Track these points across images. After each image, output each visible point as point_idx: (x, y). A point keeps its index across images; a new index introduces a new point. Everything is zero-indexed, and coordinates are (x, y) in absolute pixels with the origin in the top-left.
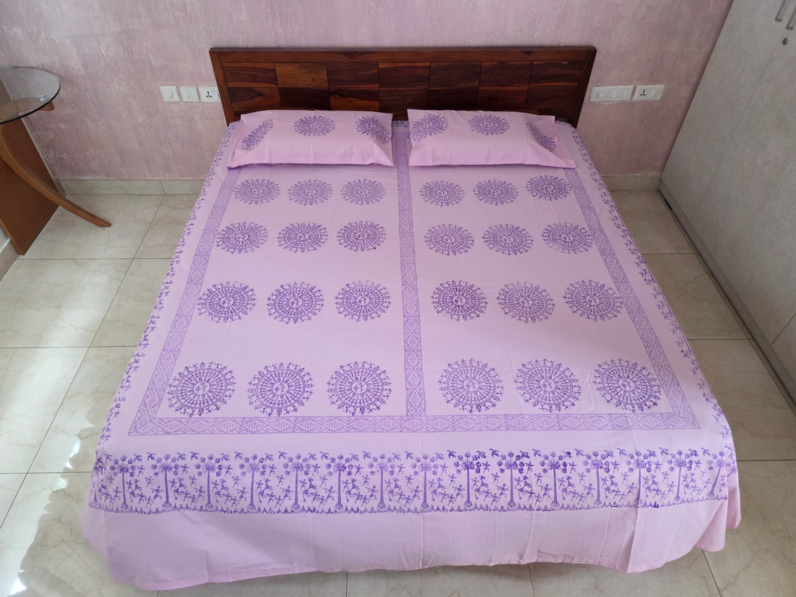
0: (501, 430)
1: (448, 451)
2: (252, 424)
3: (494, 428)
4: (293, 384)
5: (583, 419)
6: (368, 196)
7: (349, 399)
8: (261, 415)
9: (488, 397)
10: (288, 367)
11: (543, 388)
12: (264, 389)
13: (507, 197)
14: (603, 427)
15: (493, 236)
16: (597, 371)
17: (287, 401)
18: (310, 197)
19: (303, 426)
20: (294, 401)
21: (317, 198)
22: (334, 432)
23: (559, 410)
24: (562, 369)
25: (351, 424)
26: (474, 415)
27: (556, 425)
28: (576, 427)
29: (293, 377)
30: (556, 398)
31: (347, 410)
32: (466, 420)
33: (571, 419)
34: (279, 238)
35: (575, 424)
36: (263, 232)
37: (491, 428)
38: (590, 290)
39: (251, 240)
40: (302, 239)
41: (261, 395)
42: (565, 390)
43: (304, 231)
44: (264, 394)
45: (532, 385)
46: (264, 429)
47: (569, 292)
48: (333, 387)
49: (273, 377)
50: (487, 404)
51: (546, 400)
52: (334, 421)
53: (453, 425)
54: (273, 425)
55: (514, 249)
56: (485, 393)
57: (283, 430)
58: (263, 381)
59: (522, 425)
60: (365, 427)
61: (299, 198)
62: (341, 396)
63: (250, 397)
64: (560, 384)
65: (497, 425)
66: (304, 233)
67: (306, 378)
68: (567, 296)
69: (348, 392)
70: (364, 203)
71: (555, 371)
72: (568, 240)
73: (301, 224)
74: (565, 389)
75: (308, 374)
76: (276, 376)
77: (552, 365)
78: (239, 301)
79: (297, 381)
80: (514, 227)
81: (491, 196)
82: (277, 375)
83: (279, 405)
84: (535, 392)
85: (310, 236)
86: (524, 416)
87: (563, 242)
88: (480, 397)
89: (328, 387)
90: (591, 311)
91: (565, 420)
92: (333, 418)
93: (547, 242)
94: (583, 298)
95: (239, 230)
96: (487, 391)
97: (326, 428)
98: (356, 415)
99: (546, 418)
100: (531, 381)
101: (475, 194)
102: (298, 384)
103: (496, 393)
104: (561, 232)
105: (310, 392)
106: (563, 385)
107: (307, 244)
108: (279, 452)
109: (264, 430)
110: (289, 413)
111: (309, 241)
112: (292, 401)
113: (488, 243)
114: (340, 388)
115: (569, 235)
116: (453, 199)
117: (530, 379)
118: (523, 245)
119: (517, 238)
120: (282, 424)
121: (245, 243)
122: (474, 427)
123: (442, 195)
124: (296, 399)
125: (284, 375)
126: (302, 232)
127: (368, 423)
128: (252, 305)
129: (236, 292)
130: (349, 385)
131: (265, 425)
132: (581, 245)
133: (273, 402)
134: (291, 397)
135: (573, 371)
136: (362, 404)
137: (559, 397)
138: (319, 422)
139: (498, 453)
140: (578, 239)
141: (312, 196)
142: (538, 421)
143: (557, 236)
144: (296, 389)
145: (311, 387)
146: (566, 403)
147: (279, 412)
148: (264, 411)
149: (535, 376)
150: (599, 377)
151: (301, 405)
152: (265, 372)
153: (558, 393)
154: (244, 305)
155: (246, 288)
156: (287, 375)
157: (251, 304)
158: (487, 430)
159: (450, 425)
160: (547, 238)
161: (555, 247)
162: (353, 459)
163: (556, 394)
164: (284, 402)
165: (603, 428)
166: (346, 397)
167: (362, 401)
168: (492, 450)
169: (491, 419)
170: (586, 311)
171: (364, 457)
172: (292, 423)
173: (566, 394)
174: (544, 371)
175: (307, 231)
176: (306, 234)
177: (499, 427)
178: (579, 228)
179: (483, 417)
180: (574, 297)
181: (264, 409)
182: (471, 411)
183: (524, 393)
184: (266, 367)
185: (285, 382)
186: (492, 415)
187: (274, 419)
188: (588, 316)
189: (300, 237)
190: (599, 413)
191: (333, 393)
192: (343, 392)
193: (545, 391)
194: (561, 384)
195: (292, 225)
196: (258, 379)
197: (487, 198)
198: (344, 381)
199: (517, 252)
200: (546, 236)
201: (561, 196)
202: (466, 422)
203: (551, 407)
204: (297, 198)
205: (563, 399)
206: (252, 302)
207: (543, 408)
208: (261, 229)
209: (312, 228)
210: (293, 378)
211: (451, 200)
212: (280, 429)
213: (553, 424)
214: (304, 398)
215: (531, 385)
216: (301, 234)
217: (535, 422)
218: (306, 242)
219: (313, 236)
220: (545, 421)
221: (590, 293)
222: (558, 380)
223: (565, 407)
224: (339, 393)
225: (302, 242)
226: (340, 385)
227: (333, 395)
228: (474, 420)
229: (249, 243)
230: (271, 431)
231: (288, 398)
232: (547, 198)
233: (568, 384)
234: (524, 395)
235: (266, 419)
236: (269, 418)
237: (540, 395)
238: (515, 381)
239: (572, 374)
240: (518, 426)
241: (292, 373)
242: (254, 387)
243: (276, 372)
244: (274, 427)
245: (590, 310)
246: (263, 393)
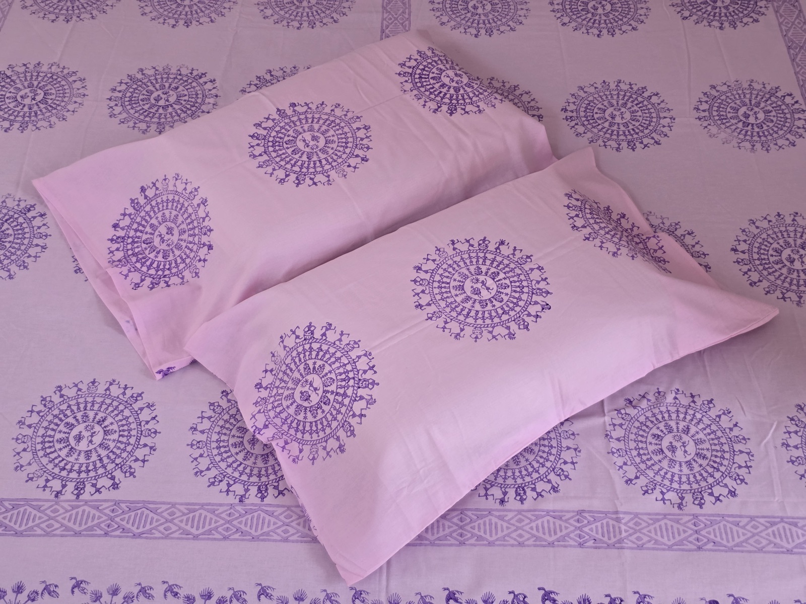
0: (565, 546)
1: (445, 589)
2: (18, 514)
3: (550, 539)
4: (115, 427)
5: (752, 527)
6: (315, 8)
7: (235, 465)
8: (40, 494)
9: (542, 471)
10: (108, 389)
11: (669, 454)
12: (50, 436)
13: (625, 20)
14: (796, 547)
15: (586, 108)
16: (792, 419)
17: (99, 465)
18: (187, 9)
19: (128, 523)
20: (114, 465)
21: (202, 11)
22: (196, 537)
23: (701, 505)
24: (713, 413)
25: (235, 523)
26: (510, 511)
27: (691, 539)
28: (737, 545)
29: (116, 412)
30: (695, 477)
31: (228, 491)
32: (490, 520)
33: (725, 526)
34: (110, 99)
35: (733, 537)
36: (78, 85)
37: (545, 541)
38: (792, 235)
39: (50, 102)
40: (162, 103)
41: (42, 449)
42: (718, 460)
43: (167, 85)
44: (50, 447)
45: (644, 446)
46: (43, 526)
47: (745, 238)
48: (203, 437)
49: (72, 411)
50: (540, 486)
51: (672, 481)
52: (197, 514)
53: (460, 531)
54: (64, 518)
55: (629, 137)
56: (538, 462)
57: (85, 530)
58: (50, 418)
59: (615, 536)
60: (266, 529)
61: (161, 10)
62: (218, 458)
63: (18, 454)
64: (706, 445)
65: (559, 534)
66: (166, 90)
67: (145, 415)
68: (740, 248)
69: (233, 451)
70: (305, 24)
71: (698, 416)
72: (752, 120)
73: (161, 69)
74: (716, 456)
75: (149, 406)
76: (79, 408)
77: (694, 402)
78: (11, 239)
79: (124, 422)
80: (635, 88)
81: (590, 15)
82: (82, 406)
83: (79, 472)
84: (649, 463)
85: (179, 97)
86: (621, 516)
87: (740, 125)
88: (526, 470)
89: (190, 437)
90: (791, 284)
91: (711, 529)
92: (197, 507)
93: (705, 124)
94: (774, 254)
95: (26, 80)
96: (541, 457)
97: (180, 528)
98: (247, 501)
99: (669, 523)
100: (642, 436)
101: (553, 11)
102: (126, 428)
103: (562, 461)
104: (738, 102)
105: (151, 448)
106: (713, 447)
107: (171, 114)
108: (72, 578)
109: (42, 529)
110: (100, 493)
111: (176, 107)
112: (110, 467)
113: (573, 123)
114: (217, 441)
115: (756, 109)
116: (504, 20)
117: (641, 433)
118: (651, 128)
119: (640, 113)
120: (82, 515)
121: (35, 108)
122: (507, 538)
123: (480, 11)
124: (118, 461)
125: (96, 407)
126: (162, 87)
127: (273, 520)
128: (39, 249)
129: (7, 217)
130: (238, 434)
131: (46, 518)
132: (781, 132)
133: (68, 467)
134: (108, 457)
135: (739, 417)
136: (264, 479)
137: (701, 475)
138: (165, 514)
139: (556, 597)
140: (775, 119)
141: (190, 7)
142: (652, 527)
143: (729, 109)
144: (121, 439)
145: (153, 435)
146: (717, 491)
147: (79, 489)
148: (45, 486)
149: (651, 425)
150: (796, 432)
151: (128, 474)
152: (56, 399)
153: (701, 466)
154: (23, 247)
155: (29, 210)
156: (104, 407)
157: (37, 245)
158: (535, 546)
159: (454, 531)
160: (706, 114)
161: (723, 135)
162: (234, 600)
163: (697, 468)
164: (91, 467)
165: (795, 550)
166: (230, 460)
167: (263, 472)
168: (543, 589)
169: (545, 519)
170: (779, 282)
171: (259, 597)
172: (106, 515)
173: (718, 470)
174: (674, 416)
175: (174, 85)
176: (171, 93)
177: (563, 539)
178: (779, 94)
179: (529, 515)
180: (755, 250)
181: (47, 481)
182: (502, 501)
183: (625, 464)
184: (60, 387)
185: (98, 423)
186: (548, 512)
187: (66, 505)
188: (782, 293)
189: (158, 99)
190: (789, 514)
191: (201, 451)
192: (223, 450)
193: (672, 461)
194: (709, 446)
195: (142, 70)
196: (38, 413)
197: (580, 20)
198: (227, 425)
199: (637, 144)
200: (704, 111)
201: (745, 20)
202: (490, 524)
203: (682, 498)
204: (157, 11)
205: (710, 480)
206: (40, 242)
207: (663, 500)
208: (73, 78)
209: (185, 79)
210: (117, 415)
211: (499, 23)
212: (76, 528)
213: (683, 536)
214: (137, 460)
215: (641, 445)
216: (160, 93)
217: (645, 531)
218: (170, 109)
219: (186, 98)
220: (667, 529)
221: (792, 243)
222: (703, 437)
223: (713, 499)
224: (215, 452)
225: (161, 111)
226: (219, 433)
227: (201, 456)
228: (508, 522)
229: (44, 110)
230: (58, 532)
231: (101, 460)
232: (714, 23)
233: (726, 448)
234: (624, 467)
235: (50, 504)
236: (57, 503)
237: (660, 470)
238: (607, 435)
239: (736, 425)
240: (606, 539)
241: (115, 403)
242: (30, 432)
243: (80, 400)
244: (66, 522)
245: (788, 280)
246: (47, 445)
